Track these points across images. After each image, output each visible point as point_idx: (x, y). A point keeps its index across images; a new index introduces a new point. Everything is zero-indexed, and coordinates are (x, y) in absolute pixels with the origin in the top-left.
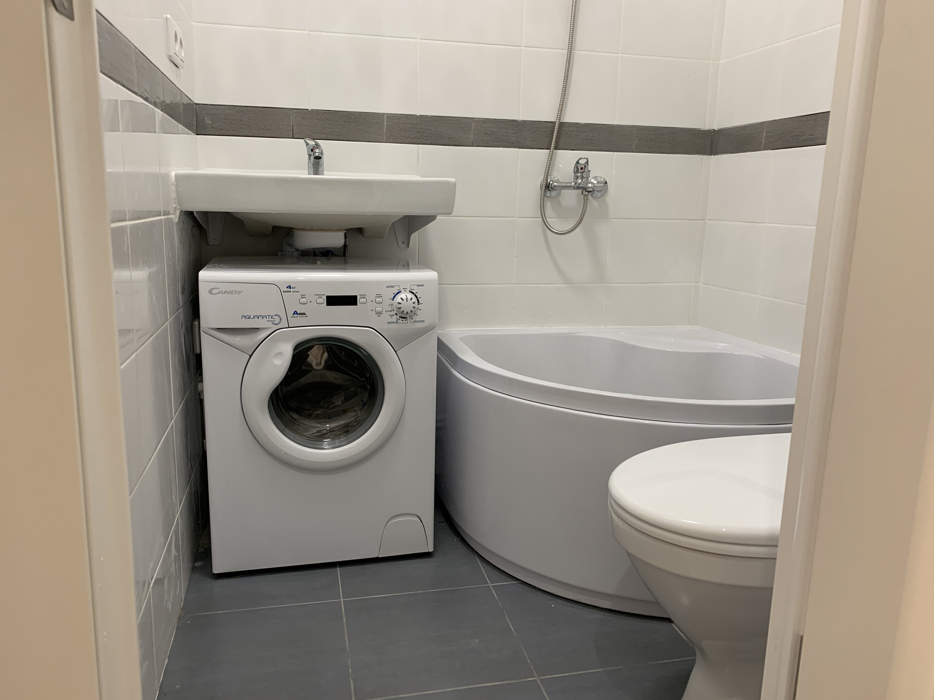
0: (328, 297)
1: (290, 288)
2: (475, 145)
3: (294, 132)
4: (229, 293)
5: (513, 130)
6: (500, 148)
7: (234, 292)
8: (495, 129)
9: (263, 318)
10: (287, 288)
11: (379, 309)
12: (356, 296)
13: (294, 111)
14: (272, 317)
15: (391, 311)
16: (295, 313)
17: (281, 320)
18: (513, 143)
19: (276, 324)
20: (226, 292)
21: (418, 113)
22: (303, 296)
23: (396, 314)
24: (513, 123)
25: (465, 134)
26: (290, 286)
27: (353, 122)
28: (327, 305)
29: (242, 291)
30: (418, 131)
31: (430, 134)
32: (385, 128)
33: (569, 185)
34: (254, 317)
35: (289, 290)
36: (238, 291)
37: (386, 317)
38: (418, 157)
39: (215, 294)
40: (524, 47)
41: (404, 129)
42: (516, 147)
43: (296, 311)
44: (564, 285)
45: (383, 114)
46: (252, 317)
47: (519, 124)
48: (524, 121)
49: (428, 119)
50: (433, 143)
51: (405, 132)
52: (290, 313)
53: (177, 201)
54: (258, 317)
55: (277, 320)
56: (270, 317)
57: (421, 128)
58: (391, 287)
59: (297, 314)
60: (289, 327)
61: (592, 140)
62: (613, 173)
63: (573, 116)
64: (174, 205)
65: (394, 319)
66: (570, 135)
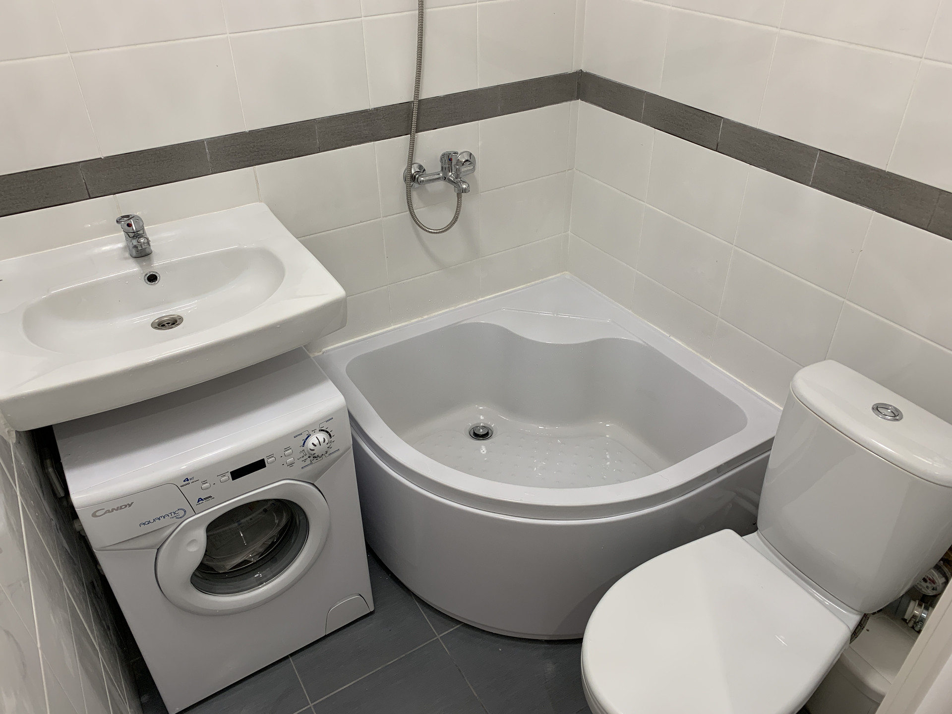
0: (232, 473)
1: (188, 480)
2: (323, 150)
3: (89, 191)
4: (117, 509)
5: (364, 122)
6: (353, 147)
7: (123, 507)
8: (343, 126)
9: (164, 518)
10: (184, 481)
11: (290, 460)
12: (264, 459)
13: (81, 164)
14: (174, 513)
15: (303, 457)
16: (200, 500)
17: (185, 512)
18: (366, 137)
19: (181, 518)
20: (113, 510)
21: (247, 129)
22: (205, 482)
23: (309, 457)
24: (363, 114)
25: (309, 140)
26: (187, 479)
27: (165, 160)
28: (233, 480)
29: (132, 503)
30: (251, 151)
31: (266, 150)
32: (208, 157)
33: (437, 176)
34: (154, 520)
35: (187, 482)
36: (128, 504)
37: (300, 464)
38: (257, 181)
39: (100, 516)
40: (365, 17)
41: (232, 153)
42: (371, 141)
43: (200, 498)
44: (438, 271)
45: (202, 141)
46: (152, 521)
47: (371, 114)
48: (377, 109)
49: (260, 133)
50: (272, 160)
51: (235, 155)
52: (194, 502)
53: (9, 425)
54: (159, 519)
55: (181, 513)
56: (173, 514)
57: (254, 146)
58: (299, 435)
59: (202, 500)
60: (196, 514)
61: (454, 113)
62: (480, 145)
63: (433, 89)
64: (7, 430)
65: (308, 462)
66: (430, 112)
